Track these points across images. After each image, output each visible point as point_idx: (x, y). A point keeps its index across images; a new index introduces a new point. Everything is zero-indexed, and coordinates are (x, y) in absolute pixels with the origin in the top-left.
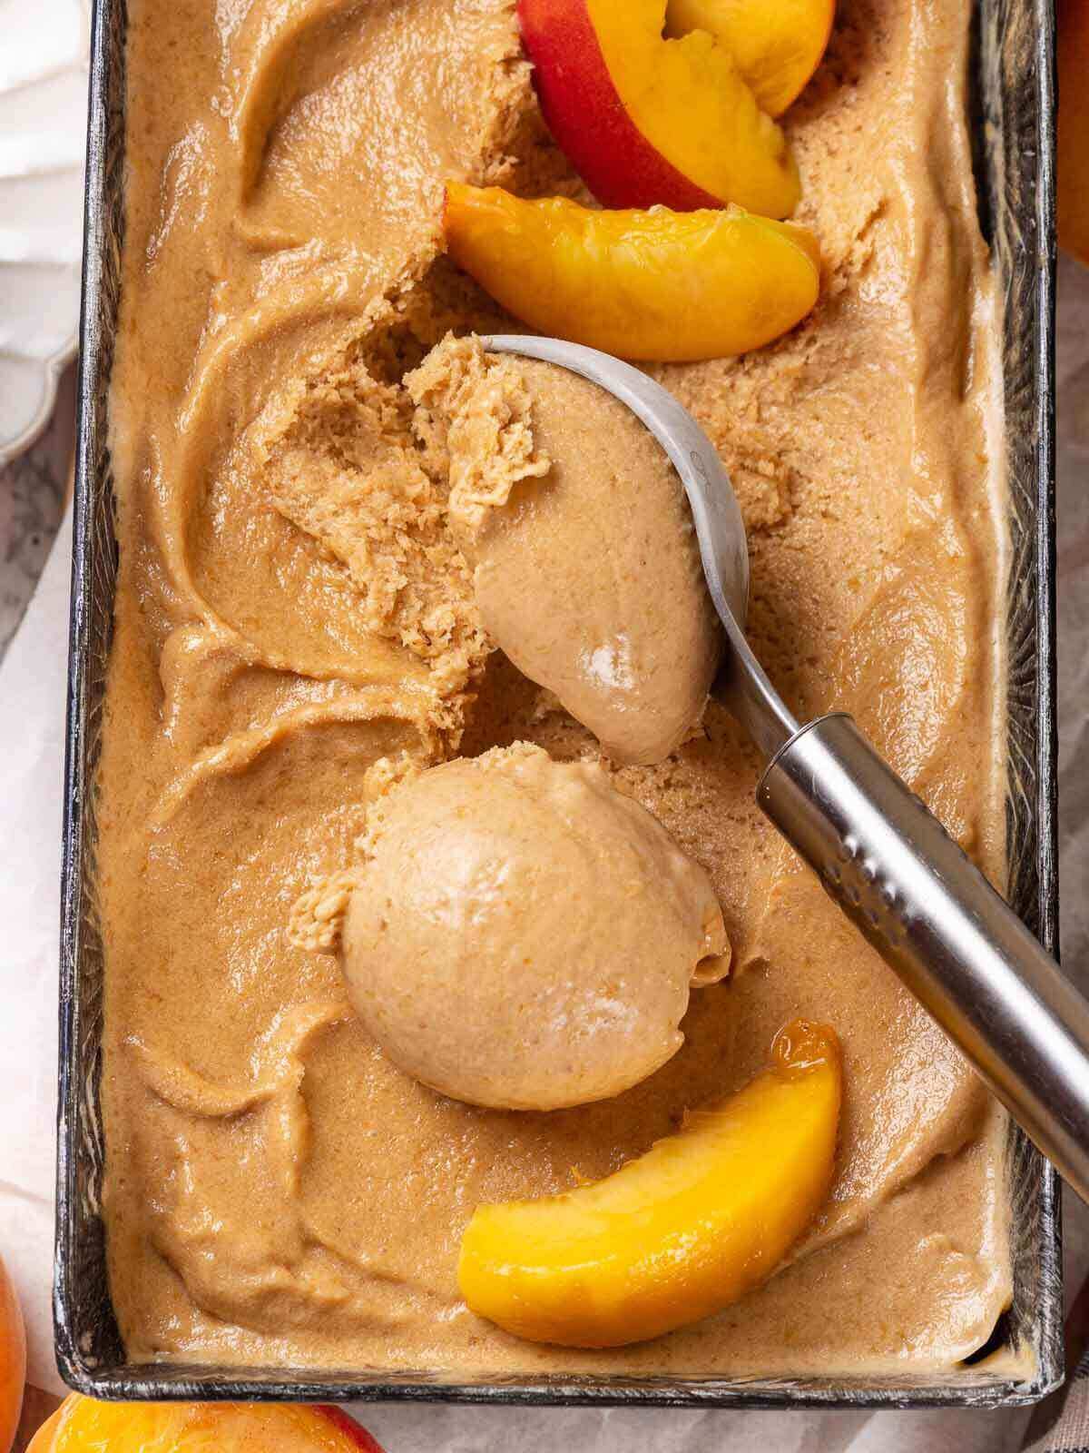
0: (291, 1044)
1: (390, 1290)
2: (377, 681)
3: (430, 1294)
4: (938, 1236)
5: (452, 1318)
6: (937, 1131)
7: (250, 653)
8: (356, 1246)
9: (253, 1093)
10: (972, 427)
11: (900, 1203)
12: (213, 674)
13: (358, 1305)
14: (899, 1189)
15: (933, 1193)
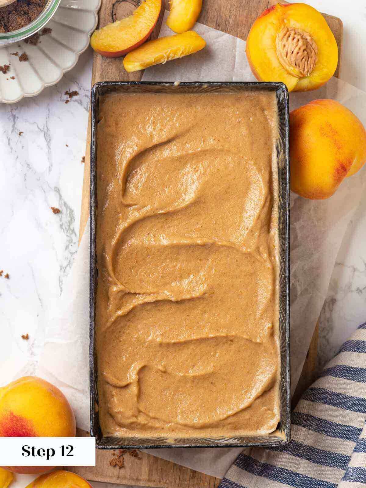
0: (135, 372)
1: (156, 421)
2: (154, 293)
3: (164, 421)
4: (265, 407)
5: (168, 426)
6: (265, 386)
7: (127, 290)
8: (149, 412)
9: (128, 382)
10: (271, 239)
11: (257, 401)
12: (120, 295)
13: (150, 424)
14: (258, 398)
15: (264, 399)
